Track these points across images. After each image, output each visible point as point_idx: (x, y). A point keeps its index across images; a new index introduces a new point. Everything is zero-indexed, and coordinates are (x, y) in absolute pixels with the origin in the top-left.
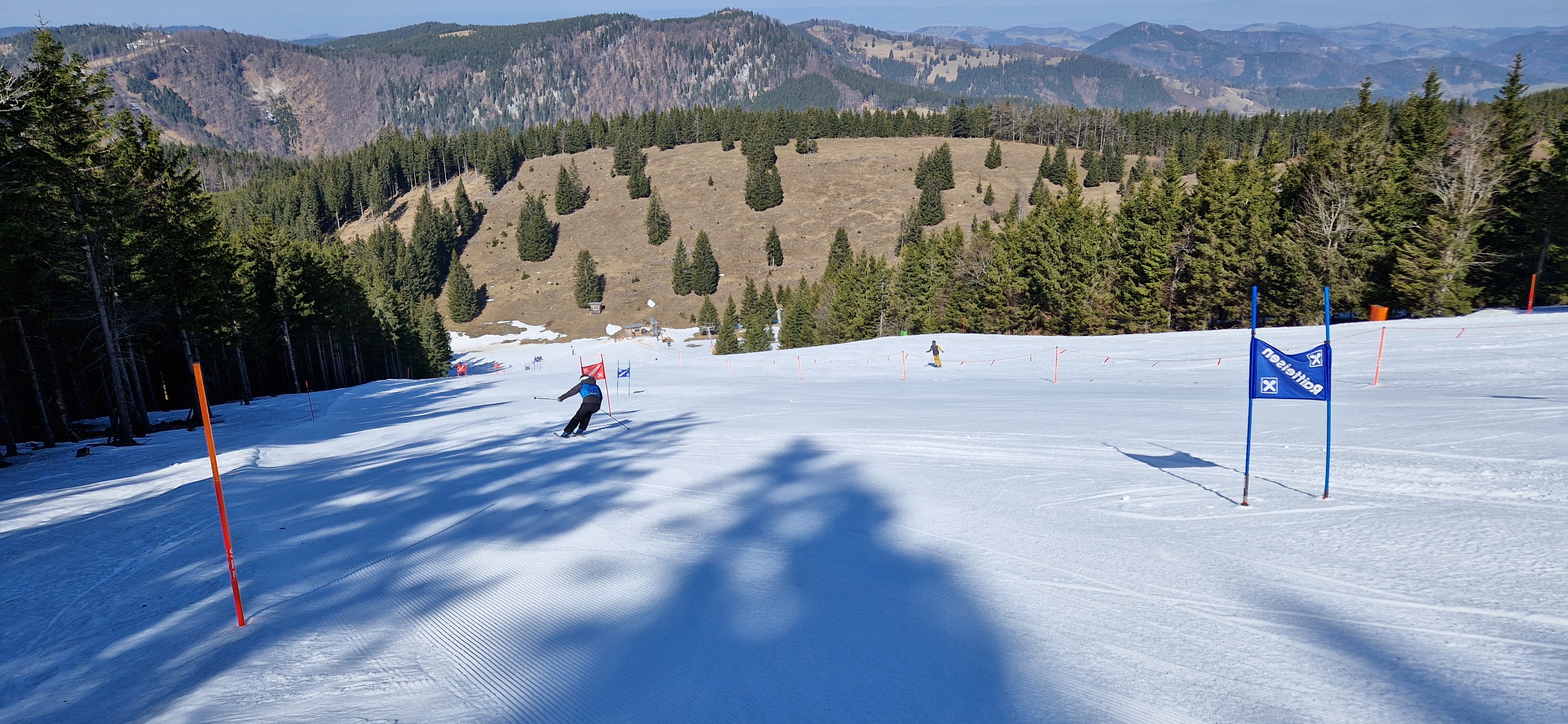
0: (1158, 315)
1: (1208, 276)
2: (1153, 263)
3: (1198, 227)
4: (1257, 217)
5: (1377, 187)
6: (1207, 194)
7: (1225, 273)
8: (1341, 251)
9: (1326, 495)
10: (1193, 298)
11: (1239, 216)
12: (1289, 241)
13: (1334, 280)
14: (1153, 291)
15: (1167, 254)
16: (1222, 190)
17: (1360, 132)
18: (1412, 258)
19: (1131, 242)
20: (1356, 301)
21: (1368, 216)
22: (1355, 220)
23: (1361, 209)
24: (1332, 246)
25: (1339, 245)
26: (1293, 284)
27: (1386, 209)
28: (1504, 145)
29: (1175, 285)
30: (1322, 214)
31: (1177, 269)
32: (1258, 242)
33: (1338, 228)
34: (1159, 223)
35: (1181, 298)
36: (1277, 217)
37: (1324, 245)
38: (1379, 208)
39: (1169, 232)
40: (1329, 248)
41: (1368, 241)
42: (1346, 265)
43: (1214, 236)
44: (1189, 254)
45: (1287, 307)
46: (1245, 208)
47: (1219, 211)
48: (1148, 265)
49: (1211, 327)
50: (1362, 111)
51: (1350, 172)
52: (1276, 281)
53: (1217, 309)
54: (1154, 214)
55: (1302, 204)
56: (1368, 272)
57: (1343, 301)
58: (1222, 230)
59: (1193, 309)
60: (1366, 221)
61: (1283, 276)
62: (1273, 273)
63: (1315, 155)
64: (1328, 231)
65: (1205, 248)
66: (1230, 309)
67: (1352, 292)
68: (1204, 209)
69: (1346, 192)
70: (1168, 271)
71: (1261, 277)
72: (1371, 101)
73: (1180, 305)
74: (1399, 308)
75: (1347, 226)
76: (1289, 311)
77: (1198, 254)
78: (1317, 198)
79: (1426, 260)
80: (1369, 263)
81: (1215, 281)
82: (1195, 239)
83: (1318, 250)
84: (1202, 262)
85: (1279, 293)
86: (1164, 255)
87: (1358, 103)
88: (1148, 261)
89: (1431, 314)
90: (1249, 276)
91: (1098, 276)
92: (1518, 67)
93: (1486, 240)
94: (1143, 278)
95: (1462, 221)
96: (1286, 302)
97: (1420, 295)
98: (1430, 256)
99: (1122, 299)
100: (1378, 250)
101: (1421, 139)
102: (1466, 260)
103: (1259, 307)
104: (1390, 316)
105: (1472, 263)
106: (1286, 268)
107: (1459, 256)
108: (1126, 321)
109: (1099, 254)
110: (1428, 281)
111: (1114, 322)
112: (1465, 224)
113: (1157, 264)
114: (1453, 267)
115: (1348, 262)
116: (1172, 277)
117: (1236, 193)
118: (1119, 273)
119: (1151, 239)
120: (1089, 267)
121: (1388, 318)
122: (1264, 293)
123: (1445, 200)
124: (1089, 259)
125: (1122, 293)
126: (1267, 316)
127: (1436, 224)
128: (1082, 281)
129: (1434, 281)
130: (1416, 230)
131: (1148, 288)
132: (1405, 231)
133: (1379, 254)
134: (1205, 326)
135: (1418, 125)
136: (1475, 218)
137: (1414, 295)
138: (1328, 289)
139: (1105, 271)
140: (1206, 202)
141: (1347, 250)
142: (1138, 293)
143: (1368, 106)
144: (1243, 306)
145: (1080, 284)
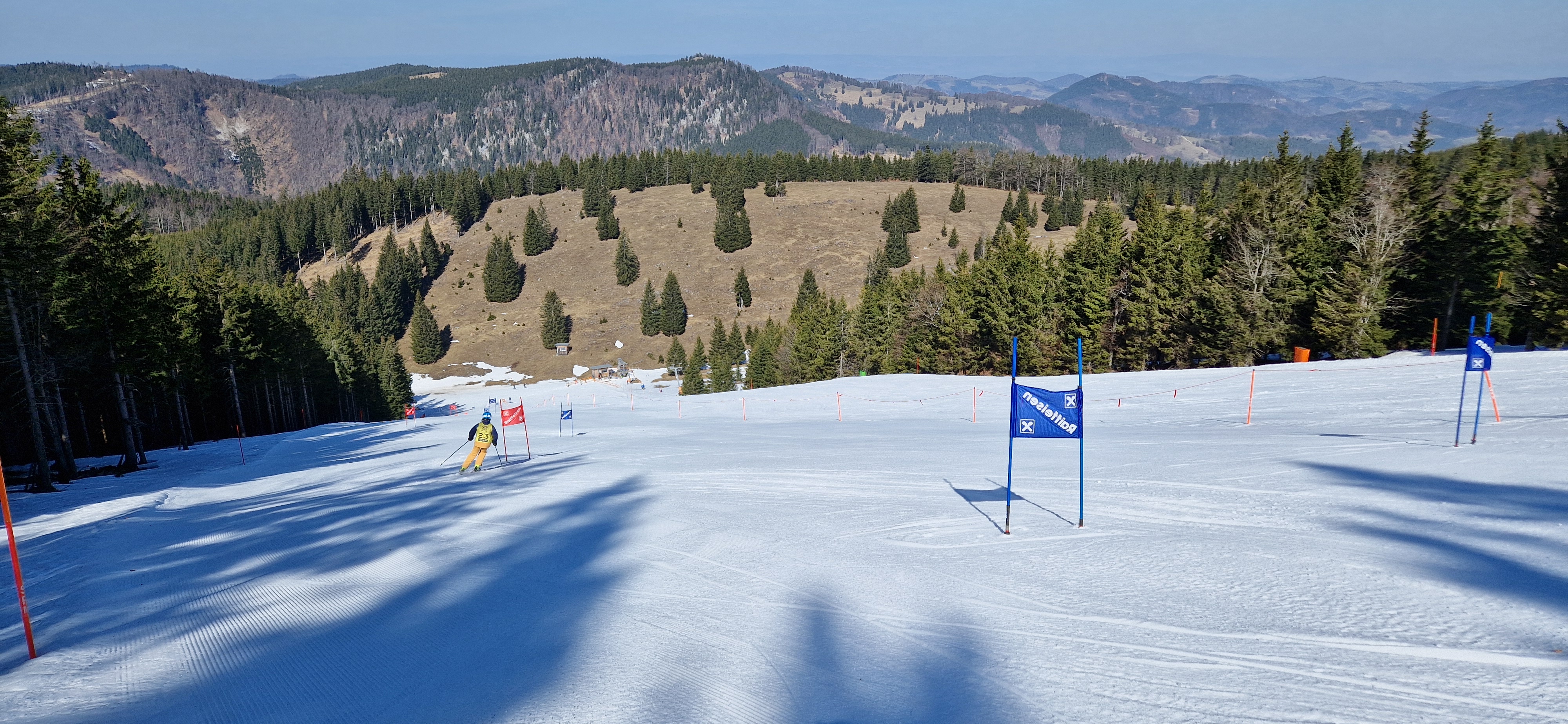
0: (1099, 356)
1: (1143, 319)
2: (1093, 306)
4: (1189, 263)
5: (1298, 235)
6: (1142, 241)
7: (1159, 315)
8: (1266, 295)
10: (1132, 340)
11: (1172, 262)
12: (1217, 285)
13: (1261, 323)
14: (1093, 335)
15: (1107, 297)
16: (1155, 236)
17: (1280, 183)
18: (1330, 302)
19: (1074, 286)
20: (1283, 343)
21: (1290, 262)
22: (1279, 266)
23: (1284, 255)
24: (1258, 291)
25: (1265, 289)
26: (1223, 327)
27: (1307, 255)
28: (1414, 195)
29: (1115, 327)
30: (1247, 260)
31: (1116, 312)
32: (1190, 287)
33: (1263, 274)
34: (1098, 267)
35: (1121, 340)
36: (1207, 263)
37: (1251, 290)
38: (1300, 254)
39: (1108, 277)
40: (1255, 292)
41: (1291, 285)
42: (1272, 309)
43: (1149, 280)
44: (1128, 298)
45: (1218, 348)
46: (1178, 254)
47: (1153, 256)
48: (1090, 308)
49: (1149, 368)
50: (1281, 163)
51: (1273, 220)
52: (1208, 324)
53: (1153, 350)
54: (1093, 258)
55: (1229, 251)
56: (1292, 315)
58: (1156, 275)
59: (1132, 350)
60: (1288, 267)
61: (1213, 319)
62: (1203, 316)
64: (1254, 276)
66: (1166, 350)
67: (1278, 334)
68: (1139, 255)
69: (1268, 239)
70: (1108, 313)
71: (1193, 320)
72: (1290, 153)
73: (1120, 346)
74: (1324, 349)
75: (1271, 272)
76: (1220, 351)
77: (1134, 298)
78: (1242, 245)
79: (1343, 304)
80: (1293, 306)
81: (1151, 323)
82: (1132, 283)
83: (1245, 294)
84: (1139, 305)
85: (1210, 335)
86: (1104, 299)
87: (1277, 154)
88: (1088, 303)
89: (1349, 356)
90: (1182, 319)
91: (1044, 318)
92: (1424, 124)
93: (1397, 285)
94: (1086, 321)
95: (1374, 268)
96: (1216, 343)
97: (1339, 337)
98: (1347, 300)
99: (1066, 341)
100: (1300, 295)
101: (1338, 190)
102: (1379, 305)
103: (1191, 349)
104: (1313, 357)
105: (1385, 308)
106: (1215, 311)
107: (1373, 300)
108: (1070, 361)
109: (1044, 297)
110: (1346, 324)
111: (1060, 363)
112: (1378, 270)
113: (1097, 307)
114: (1368, 311)
115: (1273, 305)
116: (1112, 320)
117: (1170, 239)
118: (1063, 316)
119: (1091, 283)
120: (1034, 309)
121: (1310, 360)
122: (1196, 336)
123: (1358, 247)
124: (1034, 301)
125: (1066, 334)
126: (1200, 357)
127: (1351, 271)
128: (1029, 323)
129: (1351, 324)
130: (1333, 276)
131: (1089, 329)
132: (1324, 277)
133: (1301, 298)
134: (1144, 367)
135: (1335, 177)
136: (1388, 264)
137: (1333, 337)
138: (1255, 331)
139: (1051, 313)
140: (1142, 247)
141: (1272, 294)
142: (1080, 334)
143: (1287, 158)
144: (1177, 348)
145: (1026, 326)
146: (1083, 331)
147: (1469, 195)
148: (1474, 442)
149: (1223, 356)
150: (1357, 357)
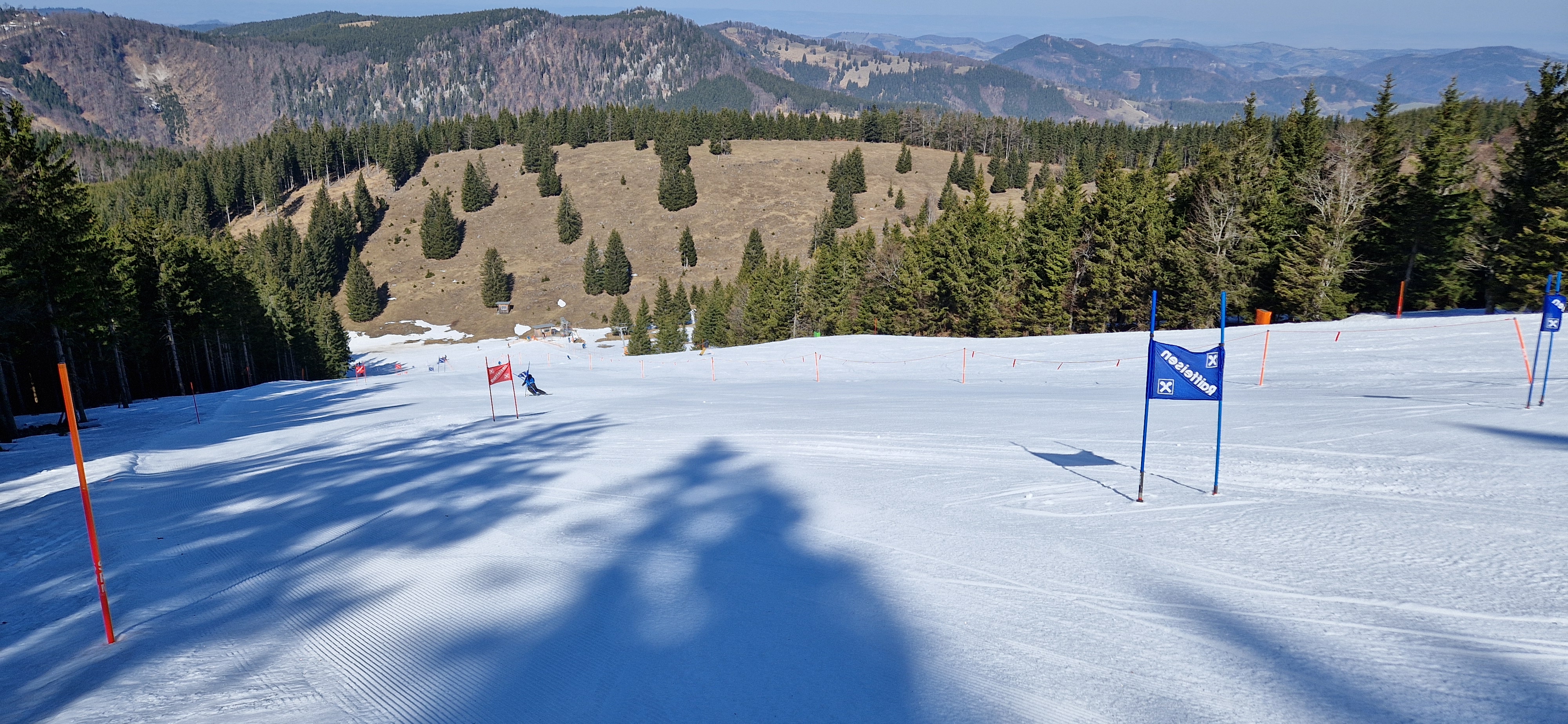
0: (1060, 318)
1: (1106, 281)
2: (1055, 268)
3: (1098, 233)
4: (1152, 224)
5: (1261, 197)
6: (1106, 202)
7: (1122, 277)
8: (1229, 258)
9: (1215, 491)
10: (1094, 302)
11: (1135, 223)
12: (1181, 248)
13: (1223, 285)
14: (1055, 296)
15: (1069, 259)
16: (1120, 198)
18: (1293, 265)
19: (1035, 247)
20: (1243, 306)
21: (1253, 225)
22: (1242, 228)
23: (1247, 218)
24: (1221, 253)
25: (1227, 252)
26: (1185, 289)
27: (1270, 218)
28: (1376, 159)
29: (1076, 289)
30: (1212, 223)
31: (1078, 273)
32: (1154, 249)
33: (1226, 237)
34: (1060, 229)
35: (1082, 302)
36: (1170, 224)
37: (1214, 252)
38: (1264, 217)
39: (1071, 238)
40: (1218, 255)
41: (1253, 248)
42: (1234, 271)
43: (1113, 242)
44: (1090, 259)
45: (1180, 311)
46: (1141, 216)
47: (1117, 218)
48: (1051, 269)
49: (1110, 330)
50: (1248, 125)
51: (1238, 182)
52: (1170, 286)
53: (1115, 313)
54: (1056, 220)
55: (1193, 213)
56: (1254, 278)
57: (1231, 305)
58: (1120, 236)
59: (1093, 312)
60: (1252, 229)
61: (1177, 282)
62: (1166, 278)
63: (1205, 166)
64: (1217, 239)
65: (1105, 254)
66: (1127, 312)
67: (1239, 296)
68: (1103, 216)
69: (1233, 202)
70: (1070, 275)
71: (1156, 283)
72: (1255, 116)
73: (1081, 308)
74: (1282, 313)
75: (1235, 234)
76: (1182, 314)
77: (1097, 259)
78: (1207, 207)
79: (1306, 267)
80: (1255, 269)
81: (1114, 285)
82: (1094, 245)
83: (1208, 256)
84: (1102, 267)
85: (1172, 298)
86: (1066, 260)
87: (1244, 118)
88: (1050, 265)
89: (1311, 318)
90: (1144, 281)
91: (1005, 280)
93: (1359, 249)
94: (1047, 282)
95: (1338, 231)
96: (1178, 306)
97: (1301, 300)
98: (1309, 263)
99: (1026, 302)
100: (1263, 257)
101: (1301, 153)
102: (1341, 268)
104: (1274, 321)
105: (1346, 271)
106: (1178, 274)
107: (1335, 264)
108: (1030, 323)
109: (1004, 258)
110: (1309, 287)
111: (1019, 325)
112: (1341, 233)
113: (1059, 269)
114: (1329, 274)
115: (1236, 268)
116: (1074, 282)
117: (1133, 201)
118: (1023, 277)
119: (1053, 244)
120: (995, 270)
121: (1271, 323)
122: (1158, 298)
123: (1322, 210)
124: (996, 263)
125: (1026, 296)
127: (1314, 233)
128: (989, 284)
129: (1313, 287)
130: (1297, 239)
131: (1051, 291)
132: (1288, 239)
133: (1264, 261)
134: (1104, 329)
135: (1298, 140)
136: (1350, 228)
137: (1295, 300)
138: (1216, 294)
139: (1011, 274)
140: (1105, 209)
141: (1235, 256)
142: (1041, 295)
143: (1253, 120)
144: (1139, 310)
145: (987, 287)
146: (1045, 293)
147: (1432, 159)
149: (1185, 319)
150: (1317, 320)
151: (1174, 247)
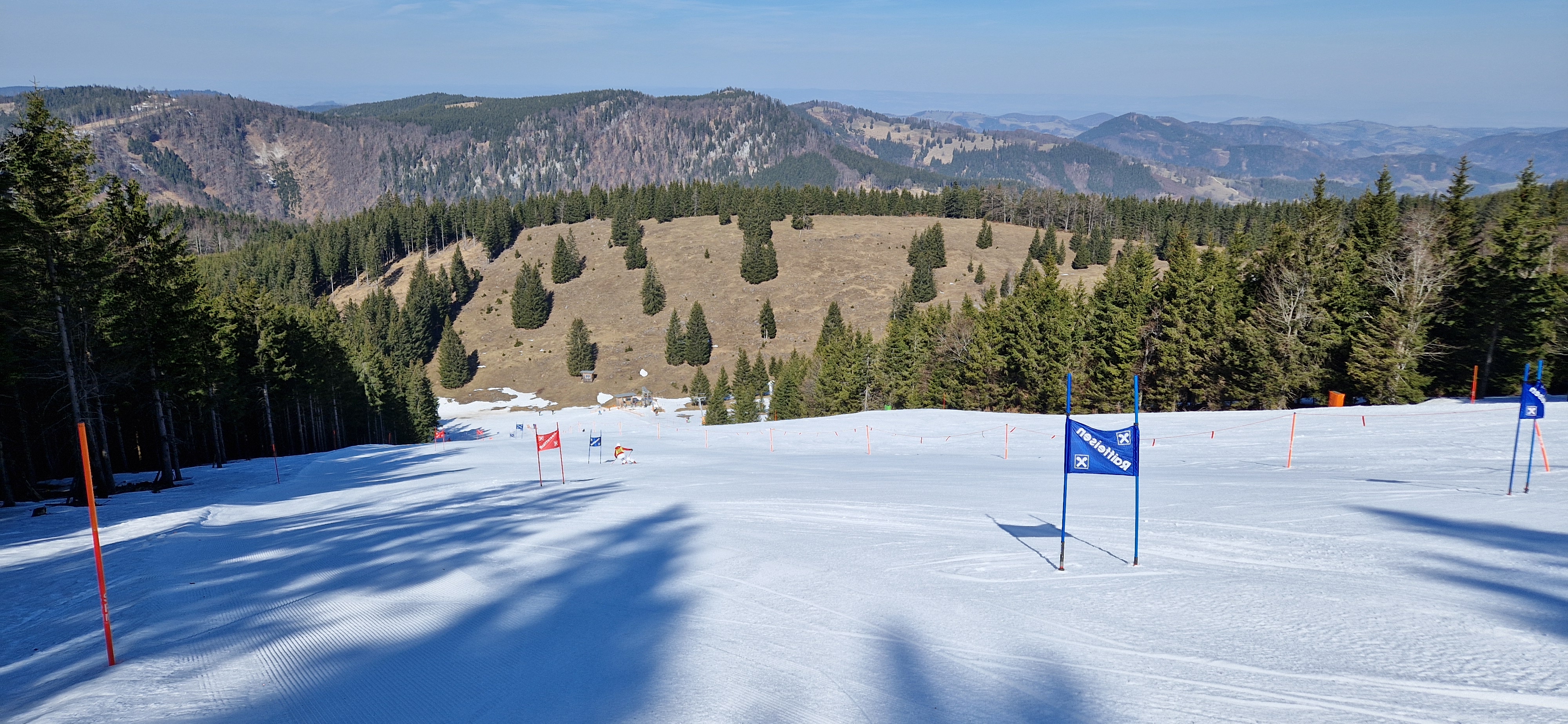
0: (1129, 395)
1: (1174, 359)
2: (1123, 345)
3: (1165, 311)
4: (1222, 304)
5: (1333, 278)
6: (1173, 281)
7: (1192, 357)
8: (1300, 338)
9: (1136, 562)
10: (1163, 380)
11: (1204, 302)
12: (1251, 327)
13: (1295, 366)
14: (1123, 375)
15: (1138, 337)
16: (1187, 276)
17: (1316, 226)
18: (1366, 347)
19: (1104, 325)
20: (1316, 387)
21: (1325, 306)
22: (1314, 310)
23: (1319, 299)
24: (1292, 333)
25: (1299, 333)
26: (1255, 369)
27: (1343, 299)
28: (1453, 241)
29: (1145, 367)
30: (1282, 302)
31: (1147, 351)
32: (1223, 328)
33: (1298, 317)
34: (1129, 306)
35: (1151, 380)
36: (1240, 304)
37: (1284, 333)
38: (1336, 298)
39: (1139, 316)
40: (1289, 335)
41: (1326, 329)
42: (1306, 352)
43: (1181, 321)
44: (1159, 338)
45: (1251, 391)
46: (1210, 295)
47: (1185, 296)
48: (1119, 346)
49: (1180, 409)
50: (1317, 206)
51: (1308, 263)
52: (1239, 366)
53: (1184, 391)
54: (1125, 297)
55: (1263, 293)
56: (1326, 360)
57: (1303, 386)
58: (1188, 315)
59: (1163, 390)
60: (1324, 310)
61: (1246, 361)
62: (1236, 358)
63: (1278, 246)
64: (1288, 319)
66: (1197, 391)
67: (1312, 379)
68: (1171, 295)
69: (1303, 282)
70: (1139, 353)
71: (1225, 362)
72: (1326, 196)
73: (1150, 386)
74: (1359, 395)
75: (1306, 315)
76: (1252, 395)
77: (1165, 338)
78: (1276, 287)
79: (1379, 350)
80: (1327, 350)
81: (1183, 364)
82: (1163, 323)
83: (1279, 337)
84: (1170, 345)
85: (1242, 377)
86: (1135, 338)
87: (1313, 197)
88: (1118, 342)
89: (1386, 401)
90: (1214, 360)
91: (1073, 356)
92: (1463, 169)
93: (1435, 331)
94: (1115, 360)
95: (1412, 313)
96: (1249, 386)
97: (1375, 383)
98: (1383, 346)
99: (1095, 379)
100: (1336, 338)
101: (1374, 234)
102: (1417, 351)
103: (1224, 391)
104: (1348, 402)
105: (1422, 354)
106: (1248, 353)
107: (1410, 346)
108: (1099, 400)
109: (1073, 335)
110: (1383, 369)
111: (1088, 402)
112: (1416, 315)
113: (1128, 346)
114: (1405, 356)
115: (1308, 349)
116: (1142, 360)
117: (1202, 280)
118: (1092, 354)
119: (1122, 321)
120: (1064, 347)
121: (1345, 405)
122: (1228, 378)
123: (1395, 292)
124: (1064, 339)
125: (1095, 373)
126: (1231, 399)
127: (1388, 315)
128: (1058, 361)
129: (1387, 370)
130: (1370, 320)
131: (1119, 368)
132: (1360, 321)
133: (1336, 342)
134: (1174, 408)
135: (1372, 221)
136: (1426, 310)
137: (1369, 382)
138: (1289, 374)
139: (1080, 351)
140: (1174, 287)
141: (1306, 338)
142: (1110, 373)
143: (1323, 201)
144: (1209, 389)
145: (1055, 364)
146: (1113, 370)
147: (1509, 241)
148: (1526, 490)
149: (1256, 399)
150: (1393, 404)
151: (1243, 327)
